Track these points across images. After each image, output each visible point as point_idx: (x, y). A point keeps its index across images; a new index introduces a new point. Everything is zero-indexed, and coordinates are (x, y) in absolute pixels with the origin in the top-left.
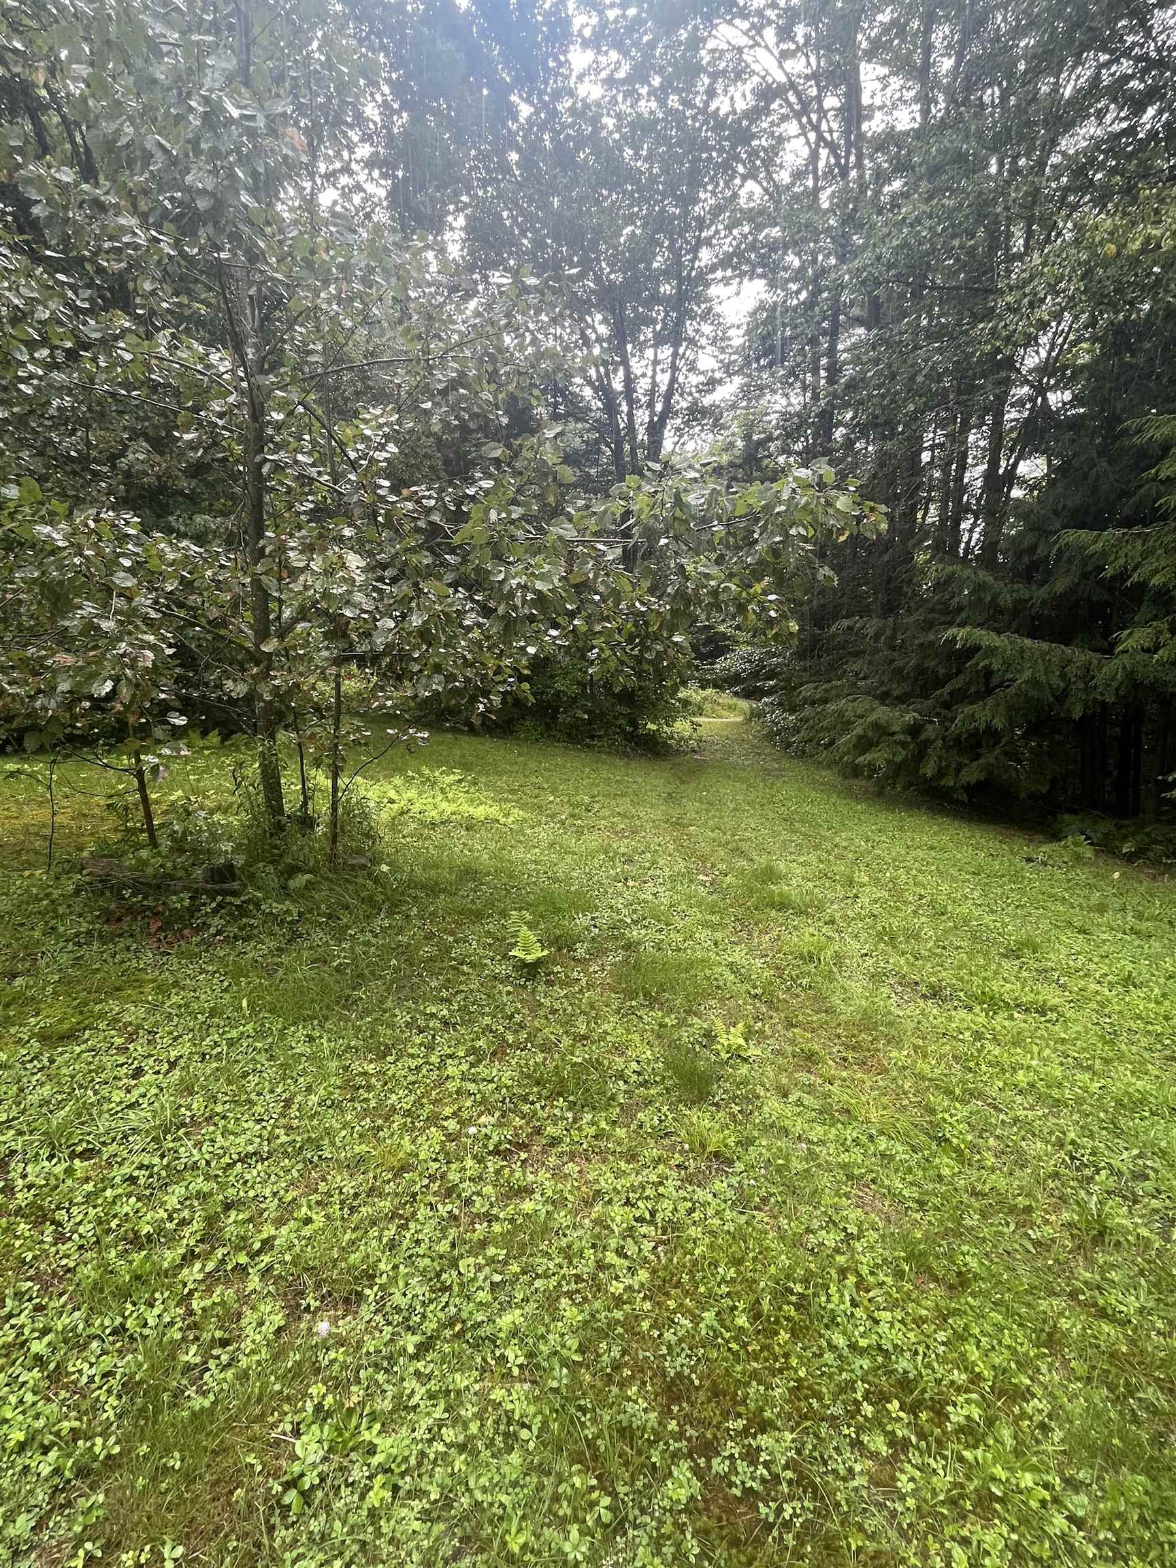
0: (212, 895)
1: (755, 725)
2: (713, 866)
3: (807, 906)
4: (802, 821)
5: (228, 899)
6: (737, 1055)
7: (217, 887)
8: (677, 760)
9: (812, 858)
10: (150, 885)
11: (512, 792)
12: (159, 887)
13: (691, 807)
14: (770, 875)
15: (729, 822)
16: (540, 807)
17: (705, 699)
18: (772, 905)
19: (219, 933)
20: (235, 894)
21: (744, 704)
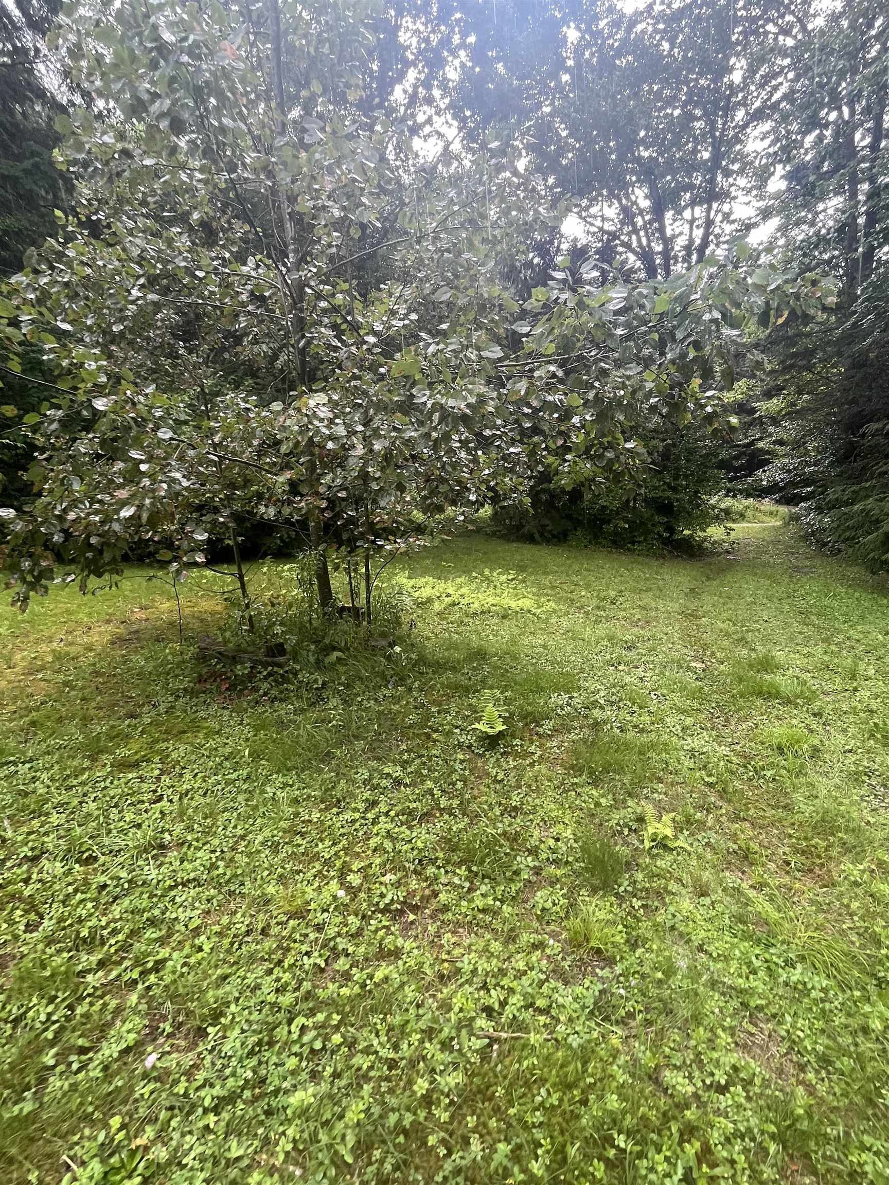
0: (265, 665)
1: (793, 528)
2: (713, 654)
3: (797, 697)
4: (819, 615)
5: (276, 669)
6: (662, 844)
7: (269, 660)
8: (708, 560)
9: (819, 650)
10: (228, 657)
11: (553, 588)
12: (234, 658)
13: (708, 601)
14: (767, 665)
15: (742, 614)
16: (572, 600)
17: (747, 507)
18: (760, 694)
19: (265, 694)
20: (280, 666)
21: (784, 509)
